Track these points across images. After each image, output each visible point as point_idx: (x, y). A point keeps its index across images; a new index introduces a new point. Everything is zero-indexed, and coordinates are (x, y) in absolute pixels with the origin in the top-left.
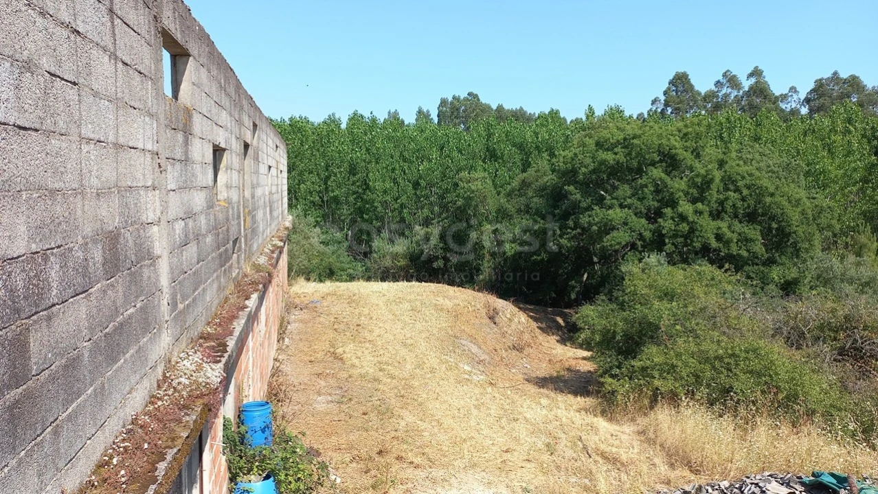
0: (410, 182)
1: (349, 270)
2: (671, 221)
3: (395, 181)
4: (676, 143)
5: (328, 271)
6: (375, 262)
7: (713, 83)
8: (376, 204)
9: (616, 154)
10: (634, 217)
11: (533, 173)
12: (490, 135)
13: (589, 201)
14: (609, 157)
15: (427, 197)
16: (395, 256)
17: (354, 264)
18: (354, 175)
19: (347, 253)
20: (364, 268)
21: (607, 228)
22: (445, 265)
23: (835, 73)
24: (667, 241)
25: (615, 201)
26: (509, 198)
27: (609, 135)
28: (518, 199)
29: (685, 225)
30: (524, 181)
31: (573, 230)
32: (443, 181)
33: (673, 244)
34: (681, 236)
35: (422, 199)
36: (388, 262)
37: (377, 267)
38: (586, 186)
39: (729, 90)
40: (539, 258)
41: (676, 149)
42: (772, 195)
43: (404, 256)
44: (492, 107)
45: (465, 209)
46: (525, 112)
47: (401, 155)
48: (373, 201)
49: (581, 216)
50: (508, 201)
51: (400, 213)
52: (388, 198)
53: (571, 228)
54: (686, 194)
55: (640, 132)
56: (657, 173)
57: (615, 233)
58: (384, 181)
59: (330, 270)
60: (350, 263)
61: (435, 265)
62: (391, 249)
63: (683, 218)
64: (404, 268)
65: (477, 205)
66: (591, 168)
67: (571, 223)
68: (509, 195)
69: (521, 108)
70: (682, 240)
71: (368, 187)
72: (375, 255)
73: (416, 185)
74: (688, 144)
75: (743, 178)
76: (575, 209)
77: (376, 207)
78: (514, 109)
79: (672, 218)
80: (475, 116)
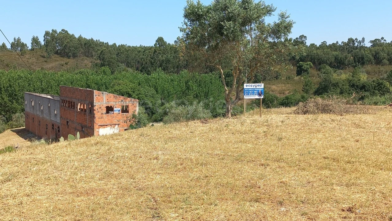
44: (76, 36)
80: (67, 43)
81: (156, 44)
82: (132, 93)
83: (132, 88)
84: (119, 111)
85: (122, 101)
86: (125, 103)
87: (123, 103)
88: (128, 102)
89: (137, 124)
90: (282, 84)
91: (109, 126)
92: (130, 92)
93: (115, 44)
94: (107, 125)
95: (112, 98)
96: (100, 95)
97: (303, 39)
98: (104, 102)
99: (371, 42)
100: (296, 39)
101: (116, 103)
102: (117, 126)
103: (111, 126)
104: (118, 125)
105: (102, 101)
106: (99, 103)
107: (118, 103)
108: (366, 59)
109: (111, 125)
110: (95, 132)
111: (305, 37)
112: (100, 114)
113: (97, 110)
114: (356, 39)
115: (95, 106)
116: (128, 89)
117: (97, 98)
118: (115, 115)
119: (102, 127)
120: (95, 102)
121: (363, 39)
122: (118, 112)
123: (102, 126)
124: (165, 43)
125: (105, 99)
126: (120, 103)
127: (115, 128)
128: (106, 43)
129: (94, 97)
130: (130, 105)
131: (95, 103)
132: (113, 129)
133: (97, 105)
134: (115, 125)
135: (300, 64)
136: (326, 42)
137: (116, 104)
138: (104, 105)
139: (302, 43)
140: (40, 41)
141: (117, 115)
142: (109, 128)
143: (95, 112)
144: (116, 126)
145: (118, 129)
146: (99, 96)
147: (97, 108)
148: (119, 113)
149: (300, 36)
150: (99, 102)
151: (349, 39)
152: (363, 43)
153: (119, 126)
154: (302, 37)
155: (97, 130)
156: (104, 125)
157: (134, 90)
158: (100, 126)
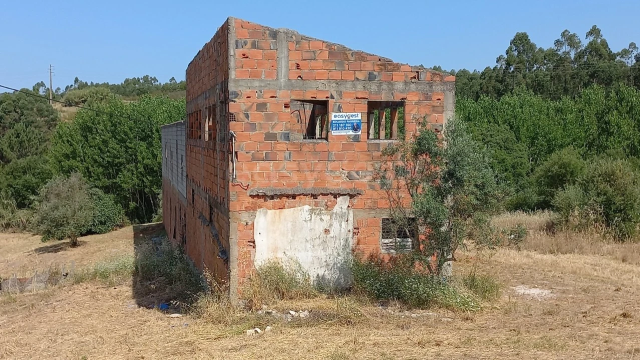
7: (553, 42)
39: (569, 48)
84: (356, 128)
85: (371, 77)
86: (384, 86)
87: (374, 87)
88: (400, 86)
89: (438, 188)
91: (308, 199)
94: (294, 197)
95: (320, 63)
96: (263, 45)
98: (282, 80)
101: (342, 88)
102: (342, 203)
103: (312, 200)
104: (352, 196)
105: (269, 75)
106: (257, 84)
107: (349, 85)
109: (314, 196)
110: (233, 226)
112: (258, 135)
113: (242, 116)
115: (237, 95)
117: (245, 56)
118: (334, 147)
119: (270, 202)
120: (233, 75)
122: (351, 133)
123: (272, 197)
125: (283, 63)
126: (360, 87)
127: (336, 209)
129: (232, 52)
130: (412, 99)
131: (236, 81)
132: (326, 218)
133: (246, 91)
134: (335, 196)
137: (340, 94)
138: (279, 94)
141: (346, 148)
142: (307, 207)
143: (235, 127)
144: (339, 199)
145: (351, 219)
146: (254, 45)
147: (243, 107)
148: (356, 139)
150: (255, 75)
153: (356, 201)
155: (245, 217)
156: (281, 196)
158: (258, 196)
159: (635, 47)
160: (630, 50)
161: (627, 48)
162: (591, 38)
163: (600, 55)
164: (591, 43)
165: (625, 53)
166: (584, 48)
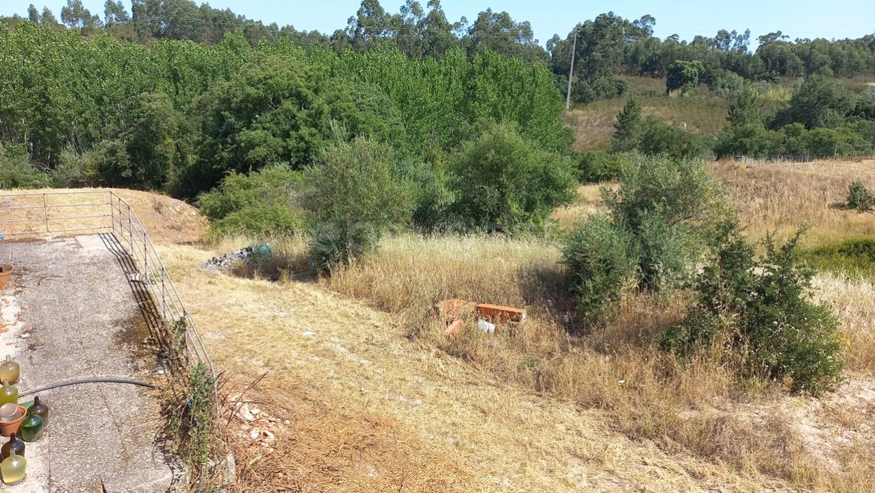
0: (93, 97)
1: (36, 181)
2: (294, 141)
3: (77, 96)
4: (302, 83)
5: (11, 182)
6: (62, 172)
7: (399, 8)
8: (59, 118)
9: (258, 89)
10: (271, 137)
11: (208, 95)
12: (171, 57)
13: (241, 123)
14: (251, 91)
15: (112, 113)
16: (84, 167)
17: (40, 175)
18: (30, 87)
19: (30, 165)
20: (51, 178)
21: (252, 145)
22: (133, 174)
23: (489, 10)
24: (292, 154)
25: (259, 125)
26: (188, 117)
27: (254, 74)
28: (196, 118)
29: (303, 143)
30: (199, 102)
31: (231, 145)
32: (127, 97)
33: (296, 157)
34: (302, 151)
35: (107, 114)
36: (77, 173)
37: (65, 178)
38: (238, 112)
39: (413, 15)
40: (219, 167)
41: (301, 87)
42: (364, 123)
43: (92, 167)
44: (197, 5)
45: (148, 124)
46: (233, 15)
47: (82, 70)
48: (56, 115)
49: (237, 135)
50: (187, 119)
51: (86, 126)
52: (71, 112)
53: (229, 144)
54: (305, 121)
55: (274, 73)
56: (287, 104)
57: (257, 149)
58: (65, 96)
59: (13, 180)
60: (35, 173)
61: (124, 174)
62: (79, 161)
63: (302, 139)
64: (94, 178)
65: (158, 122)
66: (240, 99)
67: (229, 140)
68: (189, 113)
69: (229, 10)
70: (302, 154)
71: (48, 101)
72: (62, 166)
73: (99, 101)
74: (310, 84)
75: (345, 110)
76: (231, 130)
77: (59, 121)
78: (220, 9)
79: (296, 139)
80: (177, 14)
81: (361, 9)
82: (310, 94)
83: (310, 77)
90: (650, 106)
92: (304, 91)
93: (275, 24)
97: (648, 24)
99: (762, 38)
100: (635, 22)
108: (789, 62)
111: (653, 19)
114: (734, 32)
116: (298, 78)
121: (748, 32)
124: (381, 10)
128: (257, 22)
135: (676, 64)
136: (678, 36)
139: (645, 31)
140: (126, 12)
149: (643, 18)
151: (719, 33)
152: (747, 39)
154: (646, 18)
157: (317, 83)
159: (466, 21)
160: (462, 23)
161: (459, 21)
162: (432, 8)
163: (440, 25)
164: (432, 13)
165: (457, 25)
166: (426, 17)
